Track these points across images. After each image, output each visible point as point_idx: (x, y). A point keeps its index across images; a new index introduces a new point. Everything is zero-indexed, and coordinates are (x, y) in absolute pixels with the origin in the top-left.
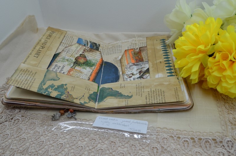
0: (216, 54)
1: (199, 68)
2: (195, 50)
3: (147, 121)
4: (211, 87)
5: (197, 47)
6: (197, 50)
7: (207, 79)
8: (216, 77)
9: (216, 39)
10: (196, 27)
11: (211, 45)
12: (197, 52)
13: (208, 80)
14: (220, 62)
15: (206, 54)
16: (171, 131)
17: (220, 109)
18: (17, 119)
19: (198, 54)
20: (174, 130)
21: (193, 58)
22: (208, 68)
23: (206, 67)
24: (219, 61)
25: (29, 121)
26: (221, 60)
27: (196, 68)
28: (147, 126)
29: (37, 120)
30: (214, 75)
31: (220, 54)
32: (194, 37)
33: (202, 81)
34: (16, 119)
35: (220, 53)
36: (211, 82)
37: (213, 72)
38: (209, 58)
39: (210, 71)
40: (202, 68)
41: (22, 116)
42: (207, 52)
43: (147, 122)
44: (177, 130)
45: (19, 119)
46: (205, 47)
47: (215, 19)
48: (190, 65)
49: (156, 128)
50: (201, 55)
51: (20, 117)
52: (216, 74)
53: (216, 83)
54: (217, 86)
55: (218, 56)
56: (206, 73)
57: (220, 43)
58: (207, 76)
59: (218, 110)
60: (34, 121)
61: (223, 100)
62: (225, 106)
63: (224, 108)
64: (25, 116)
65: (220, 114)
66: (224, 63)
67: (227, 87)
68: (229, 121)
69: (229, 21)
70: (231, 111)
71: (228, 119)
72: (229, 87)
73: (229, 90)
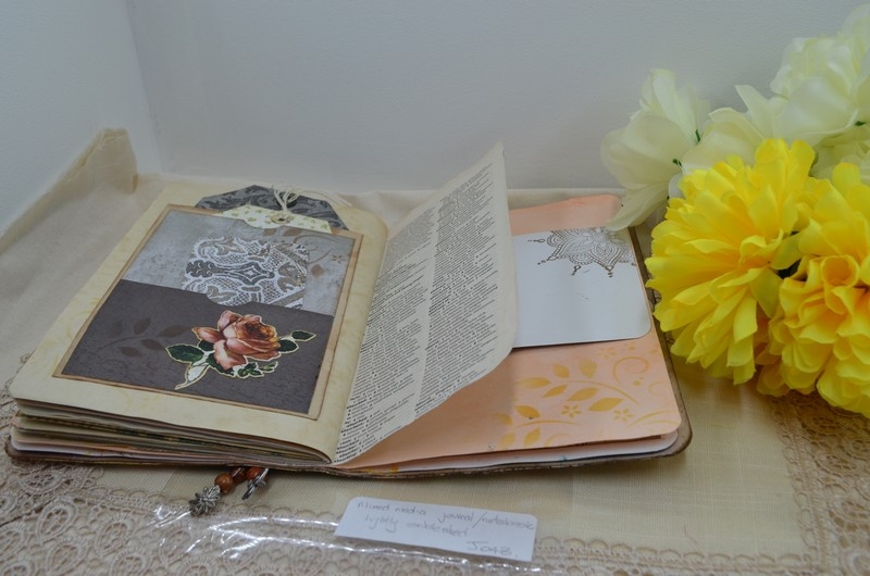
0: (807, 263)
2: (735, 254)
3: (534, 514)
4: (794, 385)
5: (740, 242)
6: (742, 253)
8: (815, 348)
9: (800, 215)
10: (726, 174)
11: (785, 236)
12: (740, 260)
13: (786, 360)
14: (826, 294)
15: (770, 267)
16: (620, 551)
17: (795, 469)
18: (57, 513)
19: (743, 271)
20: (630, 549)
21: (726, 285)
23: (773, 315)
24: (820, 291)
25: (103, 518)
26: (827, 286)
28: (532, 535)
29: (130, 515)
30: (805, 339)
31: (822, 265)
32: (726, 207)
33: (767, 360)
34: (52, 511)
35: (819, 262)
36: (798, 365)
37: (800, 330)
38: (780, 284)
39: (791, 325)
41: (76, 500)
42: (770, 262)
43: (533, 520)
44: (640, 549)
45: (64, 513)
46: (768, 243)
47: (788, 141)
48: (720, 314)
49: (565, 542)
50: (753, 274)
51: (69, 504)
52: (813, 334)
54: (817, 381)
55: (814, 270)
56: (775, 333)
57: (814, 226)
58: (781, 347)
59: (788, 474)
60: (120, 518)
61: (808, 435)
62: (816, 457)
63: (810, 464)
64: (87, 499)
65: (796, 490)
66: (841, 293)
67: (857, 380)
68: (831, 514)
69: (833, 147)
70: (837, 478)
71: (825, 505)
72: (866, 378)
73: (864, 392)
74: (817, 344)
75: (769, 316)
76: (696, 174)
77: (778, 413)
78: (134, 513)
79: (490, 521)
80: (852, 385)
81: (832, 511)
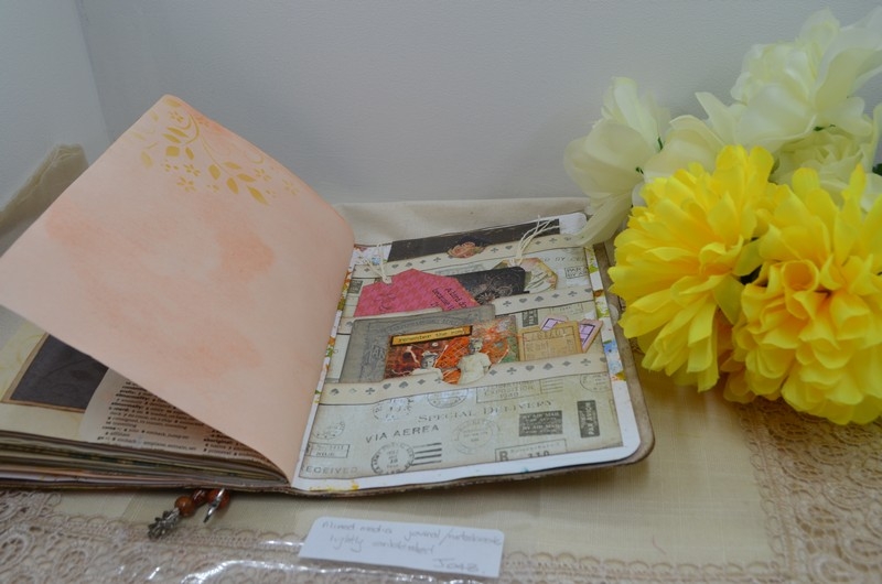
0: (768, 269)
1: (713, 327)
2: (695, 261)
3: (501, 530)
4: (759, 391)
5: (699, 251)
6: (702, 261)
7: (744, 362)
8: (778, 354)
9: (759, 221)
10: (686, 181)
11: (745, 242)
12: (700, 268)
13: (750, 366)
14: (787, 299)
15: (732, 274)
16: (589, 564)
17: (762, 476)
18: (12, 542)
19: (705, 279)
20: (600, 562)
21: (688, 292)
23: (736, 321)
24: (781, 296)
25: (60, 546)
26: (788, 292)
27: (703, 329)
28: (499, 550)
29: (88, 542)
30: (768, 345)
31: (783, 269)
32: (685, 215)
33: (731, 367)
34: (8, 540)
35: (779, 267)
36: (762, 371)
37: (763, 335)
38: (741, 290)
39: (754, 331)
40: (724, 326)
41: (32, 529)
42: (731, 269)
43: (500, 535)
44: (610, 561)
45: (20, 542)
46: (727, 249)
47: (747, 147)
48: (679, 321)
49: (534, 556)
50: (714, 281)
52: (776, 340)
53: (777, 375)
54: (782, 386)
55: (775, 276)
56: (739, 340)
57: (774, 231)
58: (745, 354)
59: (755, 482)
60: (78, 546)
61: (775, 442)
62: (783, 464)
63: (777, 471)
65: (763, 497)
66: (801, 297)
67: (821, 385)
68: (798, 520)
69: (793, 152)
70: (804, 484)
71: (791, 512)
72: (829, 382)
73: (828, 397)
74: (780, 350)
75: (732, 322)
76: (657, 183)
77: (745, 420)
78: (93, 540)
79: (457, 538)
80: (816, 390)
81: (800, 517)
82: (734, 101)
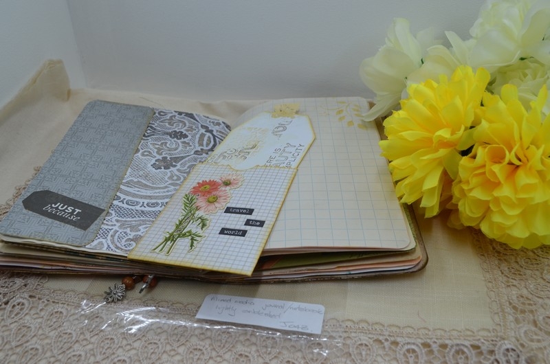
0: (477, 149)
1: (440, 181)
2: (430, 140)
3: (323, 305)
4: (467, 224)
5: (434, 134)
6: (435, 141)
7: (457, 205)
8: (479, 202)
9: (476, 115)
11: (466, 129)
12: (434, 144)
13: (461, 208)
14: (487, 168)
15: (455, 149)
16: (377, 327)
17: (488, 276)
18: (18, 304)
19: (436, 150)
20: (384, 326)
21: (425, 158)
22: (460, 182)
23: (455, 179)
24: (484, 166)
25: (48, 308)
26: (488, 163)
27: (433, 182)
28: (321, 317)
29: (65, 306)
30: (473, 196)
31: (486, 150)
33: (448, 211)
34: (15, 303)
35: (485, 147)
36: (468, 212)
37: (471, 190)
38: (460, 160)
39: (465, 187)
40: (448, 180)
41: (31, 296)
42: (456, 145)
43: (322, 308)
44: (390, 326)
45: (23, 304)
46: (453, 133)
48: (418, 175)
49: (343, 321)
51: (26, 298)
52: (478, 194)
53: (478, 215)
54: (480, 222)
55: (481, 152)
56: (456, 191)
57: (484, 124)
58: (459, 200)
59: (483, 279)
60: (59, 308)
63: (497, 272)
64: (37, 296)
65: (488, 288)
66: (496, 168)
67: (503, 224)
68: (510, 304)
69: (505, 73)
70: (514, 281)
71: (506, 298)
72: (508, 223)
73: (508, 232)
74: (481, 200)
75: (453, 179)
76: (412, 86)
78: (68, 305)
79: (295, 309)
80: (501, 227)
81: (511, 301)
82: (472, 37)
